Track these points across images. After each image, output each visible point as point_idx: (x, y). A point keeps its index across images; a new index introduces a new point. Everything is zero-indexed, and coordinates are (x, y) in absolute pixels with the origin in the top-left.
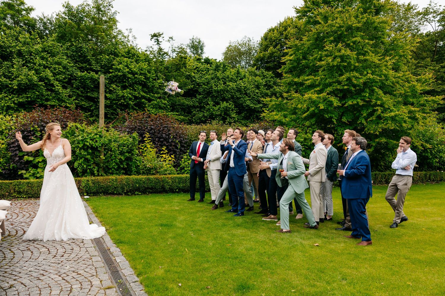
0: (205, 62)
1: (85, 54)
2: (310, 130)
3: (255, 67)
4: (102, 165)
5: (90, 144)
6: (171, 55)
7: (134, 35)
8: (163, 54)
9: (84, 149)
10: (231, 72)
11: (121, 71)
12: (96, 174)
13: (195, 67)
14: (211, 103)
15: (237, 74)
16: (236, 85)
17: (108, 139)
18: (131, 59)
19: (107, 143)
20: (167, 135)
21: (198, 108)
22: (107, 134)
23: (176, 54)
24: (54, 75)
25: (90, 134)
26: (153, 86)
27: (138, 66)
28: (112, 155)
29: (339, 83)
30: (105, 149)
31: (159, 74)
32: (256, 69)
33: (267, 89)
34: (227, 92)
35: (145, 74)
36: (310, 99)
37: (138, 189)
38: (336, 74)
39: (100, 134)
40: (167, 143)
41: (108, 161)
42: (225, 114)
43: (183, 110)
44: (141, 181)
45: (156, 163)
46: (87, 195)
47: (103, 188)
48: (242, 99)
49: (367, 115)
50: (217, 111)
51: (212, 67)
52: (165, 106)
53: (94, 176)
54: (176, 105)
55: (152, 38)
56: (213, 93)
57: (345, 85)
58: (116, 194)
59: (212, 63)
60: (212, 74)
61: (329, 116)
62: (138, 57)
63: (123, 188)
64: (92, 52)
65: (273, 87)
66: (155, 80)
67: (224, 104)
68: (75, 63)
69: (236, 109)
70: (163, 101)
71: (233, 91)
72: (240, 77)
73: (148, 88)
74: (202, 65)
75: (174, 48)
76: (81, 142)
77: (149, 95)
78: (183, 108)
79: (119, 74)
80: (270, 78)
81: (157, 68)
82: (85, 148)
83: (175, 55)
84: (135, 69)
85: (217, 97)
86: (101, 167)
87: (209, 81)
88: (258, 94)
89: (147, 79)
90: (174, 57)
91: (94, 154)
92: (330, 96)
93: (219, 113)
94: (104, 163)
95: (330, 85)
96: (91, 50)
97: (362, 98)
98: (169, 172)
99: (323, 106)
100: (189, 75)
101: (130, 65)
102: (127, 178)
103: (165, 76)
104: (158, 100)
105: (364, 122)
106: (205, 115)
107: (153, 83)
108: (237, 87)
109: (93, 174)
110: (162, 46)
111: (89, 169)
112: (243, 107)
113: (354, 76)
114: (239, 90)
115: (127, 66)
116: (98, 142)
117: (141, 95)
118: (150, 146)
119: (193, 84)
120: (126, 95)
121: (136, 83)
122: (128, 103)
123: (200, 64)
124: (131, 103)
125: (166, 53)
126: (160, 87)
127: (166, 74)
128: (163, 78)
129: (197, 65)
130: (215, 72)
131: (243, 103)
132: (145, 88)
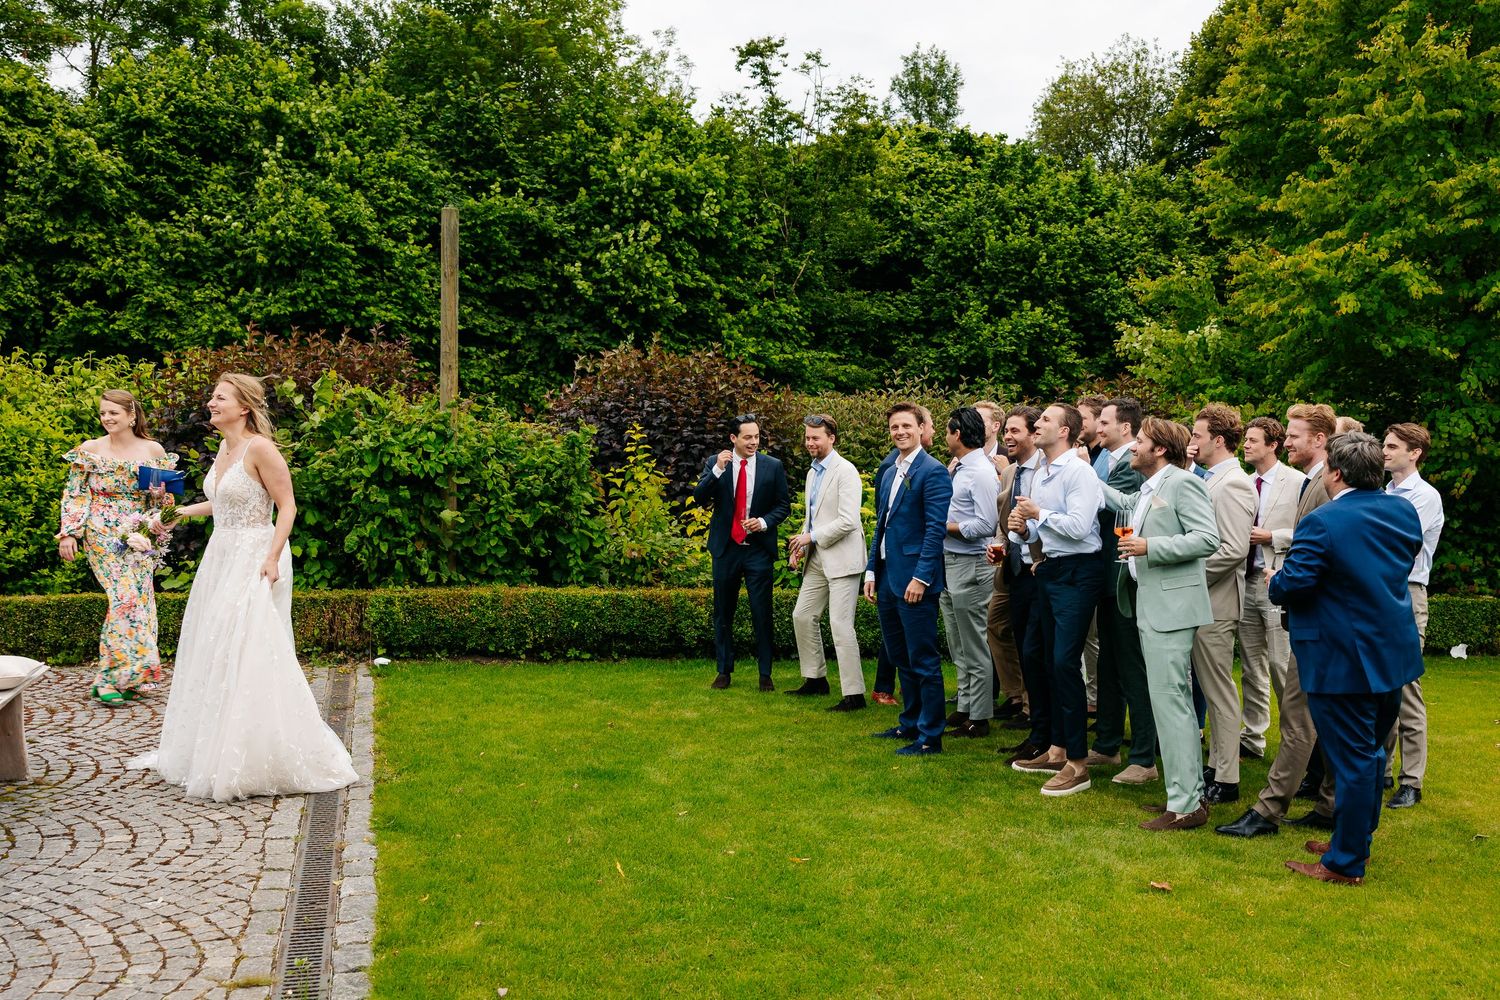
0: (952, 149)
1: (490, 132)
3: (1163, 162)
4: (448, 544)
6: (815, 126)
7: (683, 53)
8: (786, 122)
9: (382, 485)
12: (431, 579)
13: (911, 169)
15: (1083, 191)
16: (1079, 234)
17: (471, 449)
19: (465, 461)
21: (918, 331)
23: (835, 120)
24: (382, 213)
25: (406, 427)
26: (741, 248)
28: (488, 507)
30: (461, 485)
31: (767, 202)
32: (1166, 171)
37: (578, 640)
39: (442, 427)
41: (473, 533)
42: (1033, 353)
43: (859, 339)
44: (588, 606)
45: (661, 540)
46: (386, 654)
47: (448, 631)
48: (1099, 290)
51: (979, 166)
52: (788, 326)
54: (831, 324)
55: (741, 63)
58: (495, 655)
59: (981, 152)
60: (980, 193)
62: (684, 134)
63: (520, 634)
64: (515, 126)
66: (750, 223)
68: (454, 168)
69: (1075, 334)
70: (786, 309)
72: (1091, 203)
73: (723, 254)
74: (943, 160)
75: (824, 97)
76: (367, 459)
77: (727, 284)
78: (859, 334)
81: (759, 179)
82: (387, 478)
83: (826, 123)
85: (997, 282)
86: (445, 553)
90: (827, 132)
91: (422, 504)
93: (1007, 349)
94: (457, 540)
96: (512, 118)
100: (887, 203)
102: (536, 596)
103: (789, 208)
104: (766, 302)
107: (742, 236)
108: (1082, 244)
109: (414, 577)
110: (781, 93)
111: (399, 557)
114: (1090, 255)
116: (433, 457)
118: (646, 475)
119: (903, 237)
123: (934, 158)
125: (796, 119)
126: (770, 253)
127: (793, 200)
128: (780, 216)
129: (922, 160)
130: (991, 187)
131: (1103, 309)
132: (711, 255)
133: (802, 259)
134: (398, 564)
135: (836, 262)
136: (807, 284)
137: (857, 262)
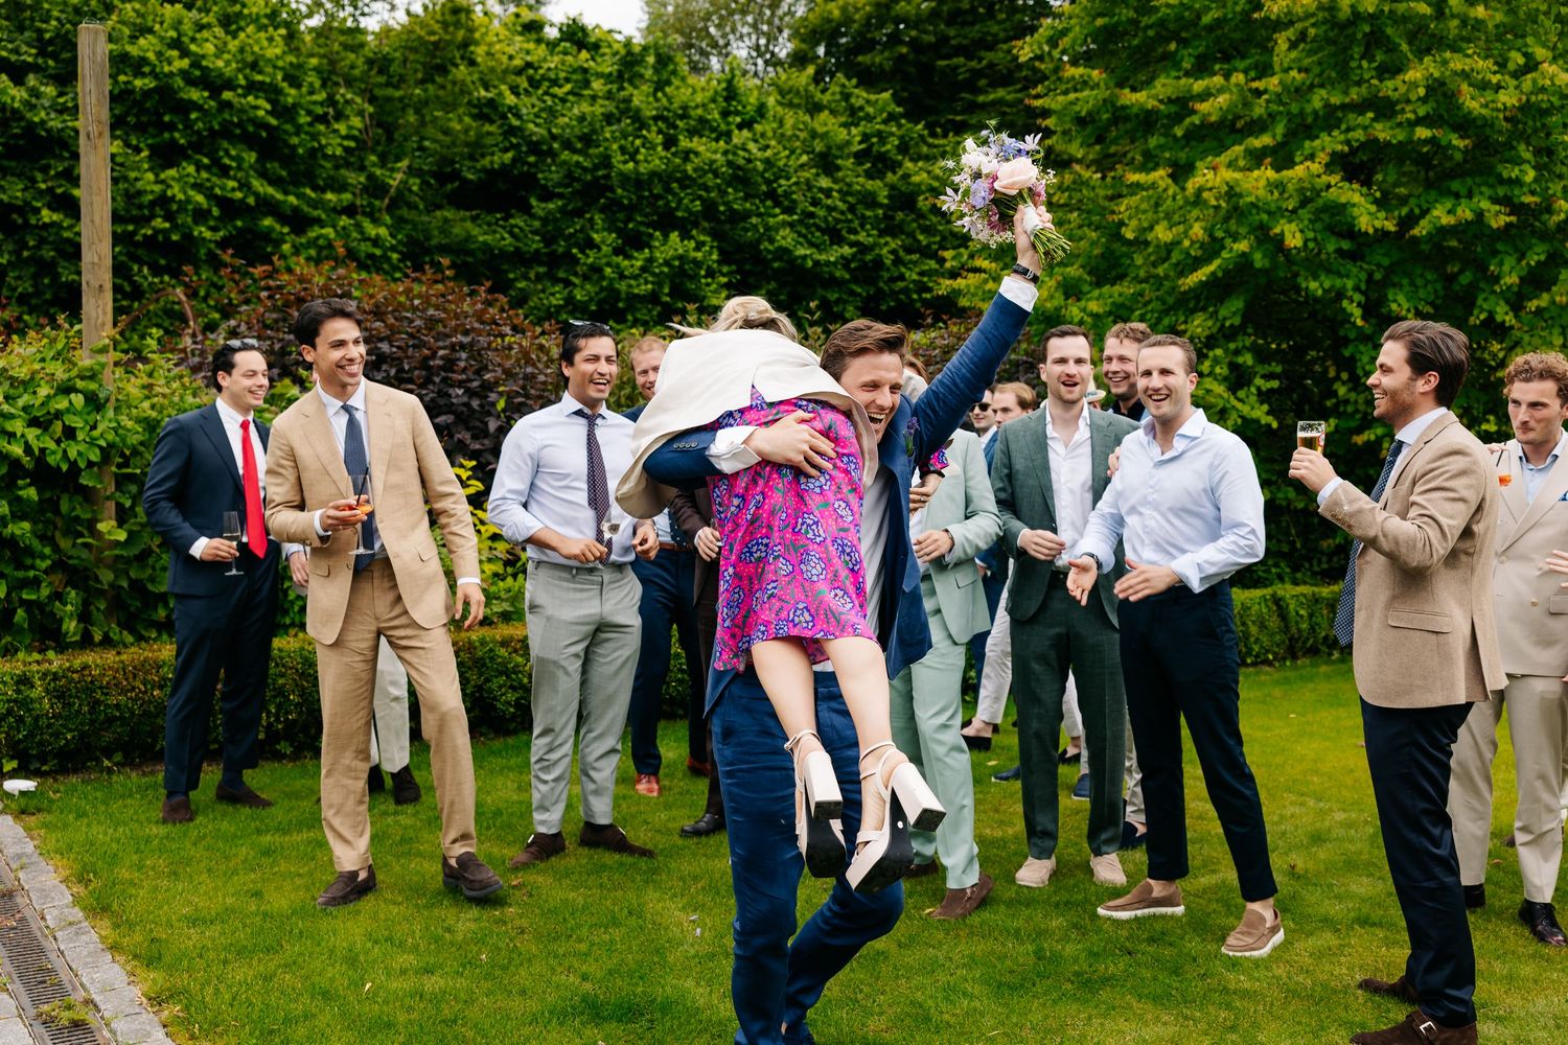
0: (561, 40)
2: (1216, 361)
3: (811, 69)
4: (106, 576)
5: (28, 449)
10: (695, 90)
11: (147, 69)
12: (74, 636)
13: (517, 62)
14: (605, 239)
15: (729, 99)
16: (725, 153)
17: (138, 421)
18: (200, 10)
19: (134, 440)
20: (470, 393)
21: (541, 264)
22: (133, 388)
25: (29, 384)
26: (313, 152)
27: (233, 45)
29: (1384, 109)
30: (121, 481)
31: (344, 93)
32: (817, 79)
33: (869, 175)
34: (683, 187)
35: (271, 92)
36: (1232, 193)
38: (1365, 64)
39: (93, 386)
40: (474, 437)
41: (143, 557)
42: (679, 292)
46: (22, 772)
47: (125, 722)
48: (754, 220)
49: (1521, 279)
50: (636, 277)
51: (603, 64)
52: (378, 252)
53: (62, 647)
54: (428, 251)
56: (613, 191)
57: (1419, 121)
59: (598, 46)
60: (609, 96)
61: (1327, 285)
65: (900, 164)
66: (323, 119)
67: (672, 247)
69: (725, 269)
70: (371, 230)
71: (709, 179)
72: (737, 113)
73: (289, 158)
74: (551, 52)
77: (298, 196)
78: (465, 264)
79: (138, 83)
80: (885, 122)
81: (332, 63)
84: (220, 64)
85: (631, 209)
86: (101, 593)
87: (594, 131)
88: (828, 196)
89: (286, 112)
90: (417, 8)
91: (57, 512)
92: (1334, 179)
93: (645, 288)
94: (119, 565)
95: (1330, 119)
97: (1501, 191)
98: (506, 606)
99: (1298, 235)
100: (491, 103)
101: (193, 40)
103: (372, 100)
104: (344, 221)
105: (1504, 315)
106: (579, 295)
107: (314, 136)
108: (730, 164)
109: (48, 634)
111: (23, 602)
112: (758, 259)
113: (1465, 75)
114: (740, 177)
115: (176, 44)
116: (80, 436)
117: (257, 195)
119: (513, 147)
120: (176, 191)
121: (226, 132)
122: (188, 236)
123: (542, 50)
124: (208, 234)
126: (353, 158)
127: (378, 92)
128: (361, 113)
129: (528, 52)
130: (622, 88)
131: (759, 242)
132: (273, 159)
133: (392, 170)
134: (20, 613)
135: (434, 175)
136: (398, 201)
137: (455, 175)
